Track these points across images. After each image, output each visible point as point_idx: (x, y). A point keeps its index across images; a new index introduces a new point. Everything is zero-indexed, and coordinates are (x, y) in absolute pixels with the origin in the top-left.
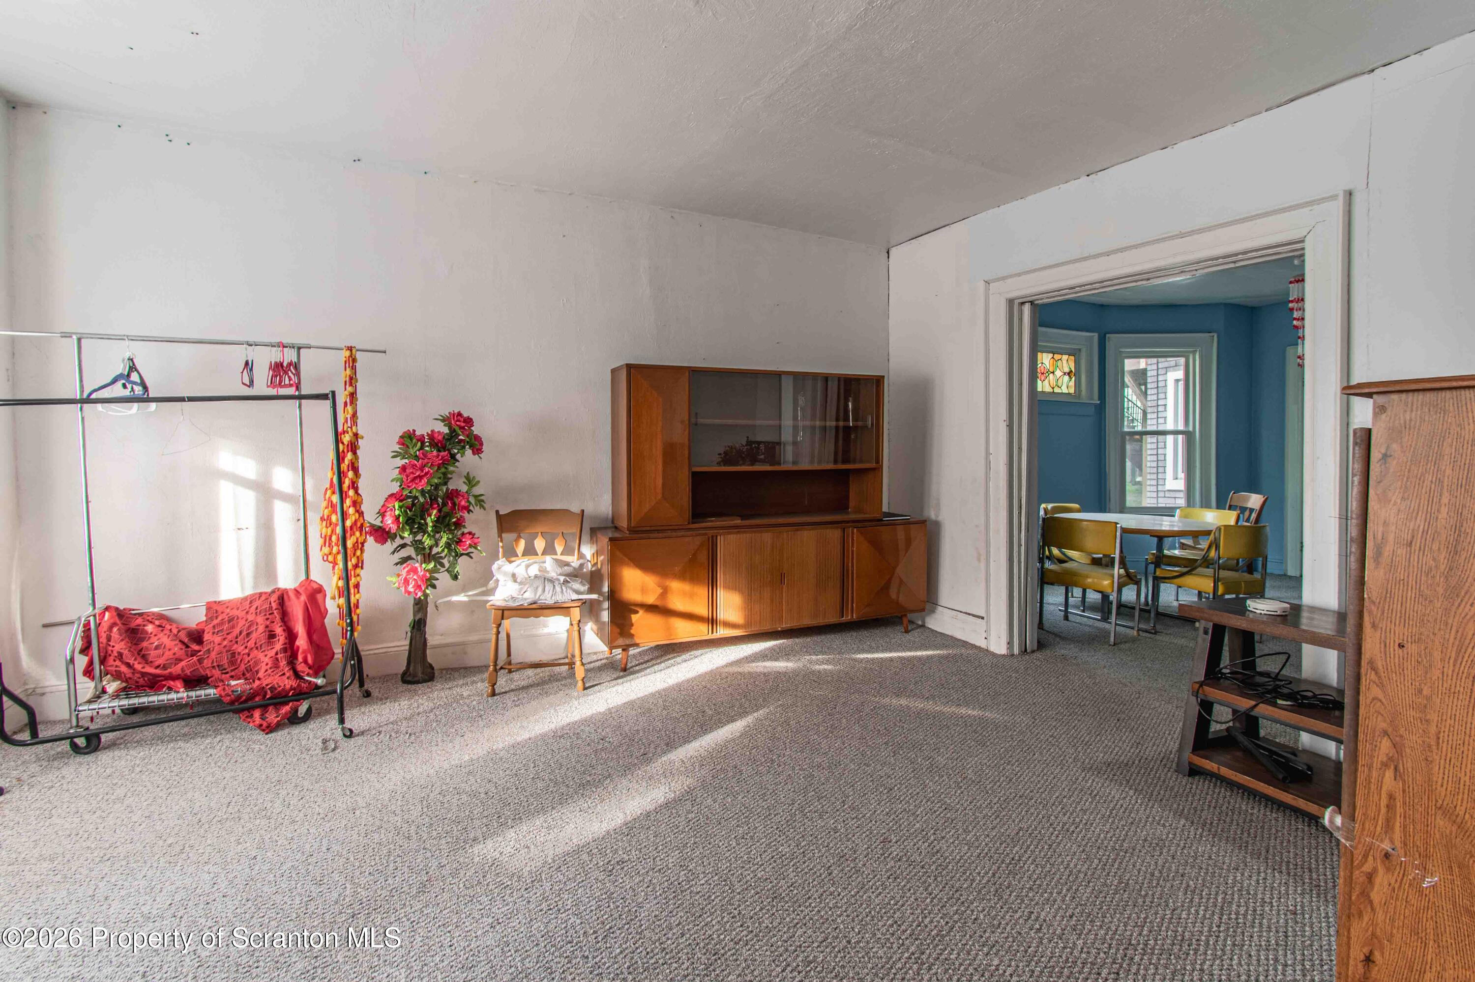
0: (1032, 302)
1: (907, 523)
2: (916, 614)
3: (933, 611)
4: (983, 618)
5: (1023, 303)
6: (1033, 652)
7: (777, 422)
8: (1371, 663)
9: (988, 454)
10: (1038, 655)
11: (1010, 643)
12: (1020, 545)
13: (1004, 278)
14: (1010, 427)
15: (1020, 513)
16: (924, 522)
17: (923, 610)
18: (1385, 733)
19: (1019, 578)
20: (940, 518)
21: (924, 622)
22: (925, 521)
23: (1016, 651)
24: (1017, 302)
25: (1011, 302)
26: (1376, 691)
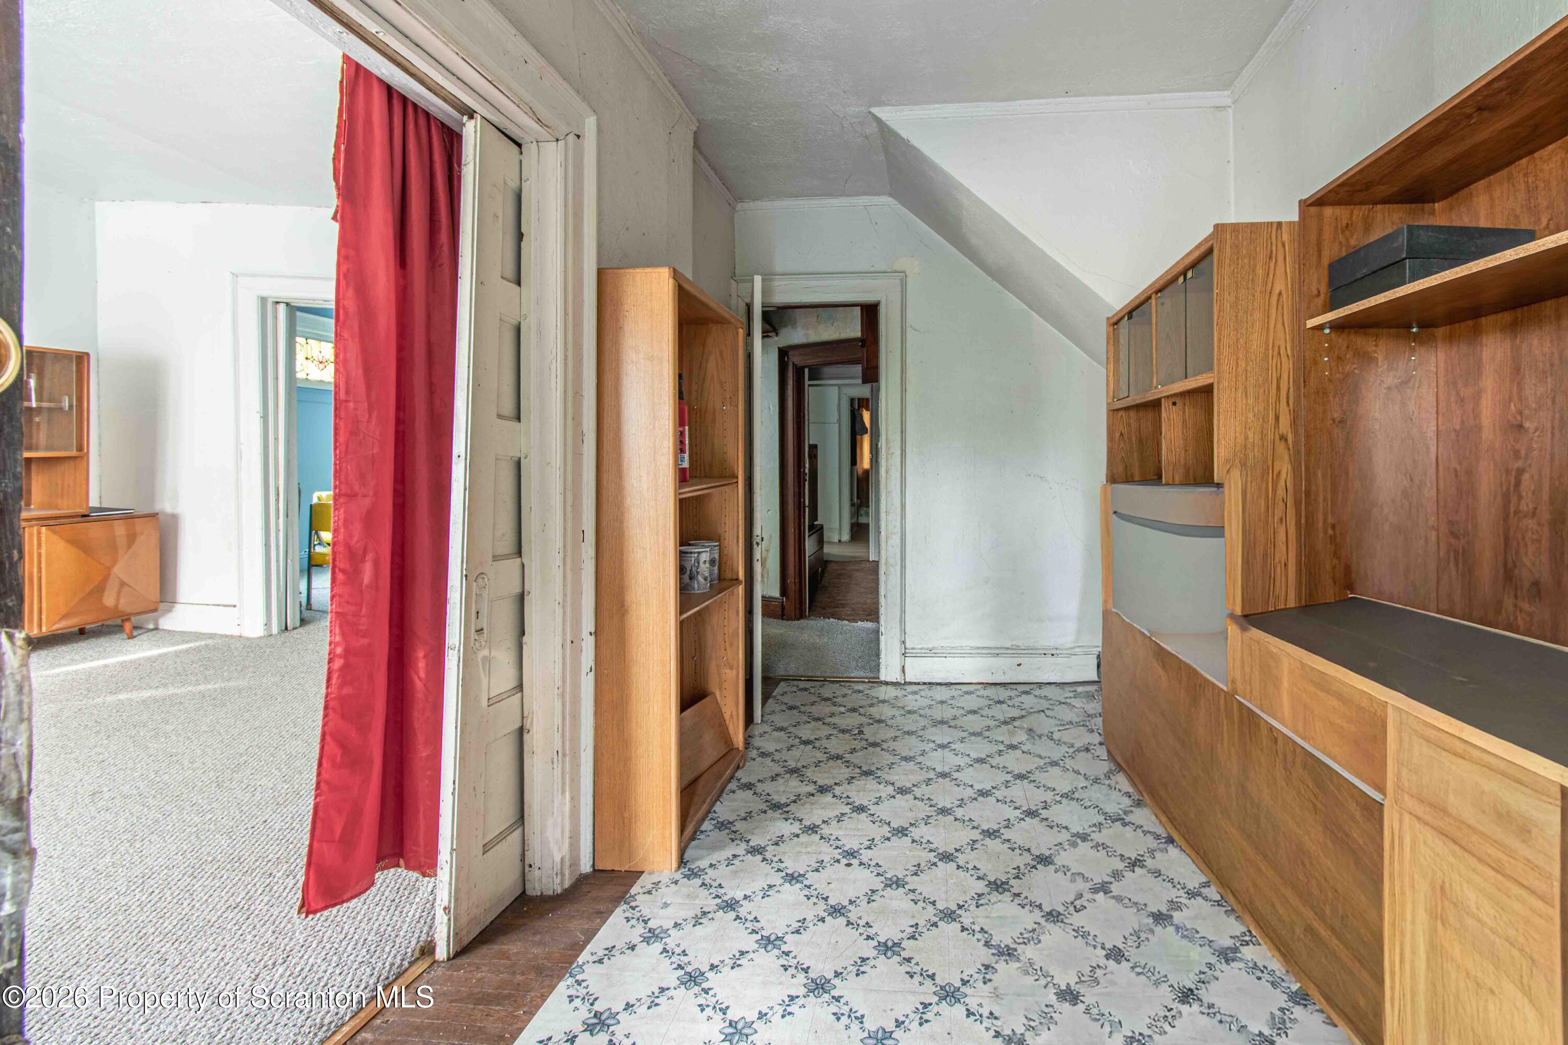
0: (287, 304)
1: (129, 517)
2: (143, 617)
3: (169, 610)
4: (235, 606)
5: (277, 304)
6: (295, 628)
9: (238, 443)
10: (300, 630)
11: (268, 625)
12: (278, 530)
13: (253, 276)
14: (265, 418)
15: (277, 500)
16: (154, 516)
17: (155, 610)
19: (278, 561)
20: (180, 510)
21: (157, 624)
22: (157, 514)
23: (275, 630)
24: (270, 301)
25: (263, 300)
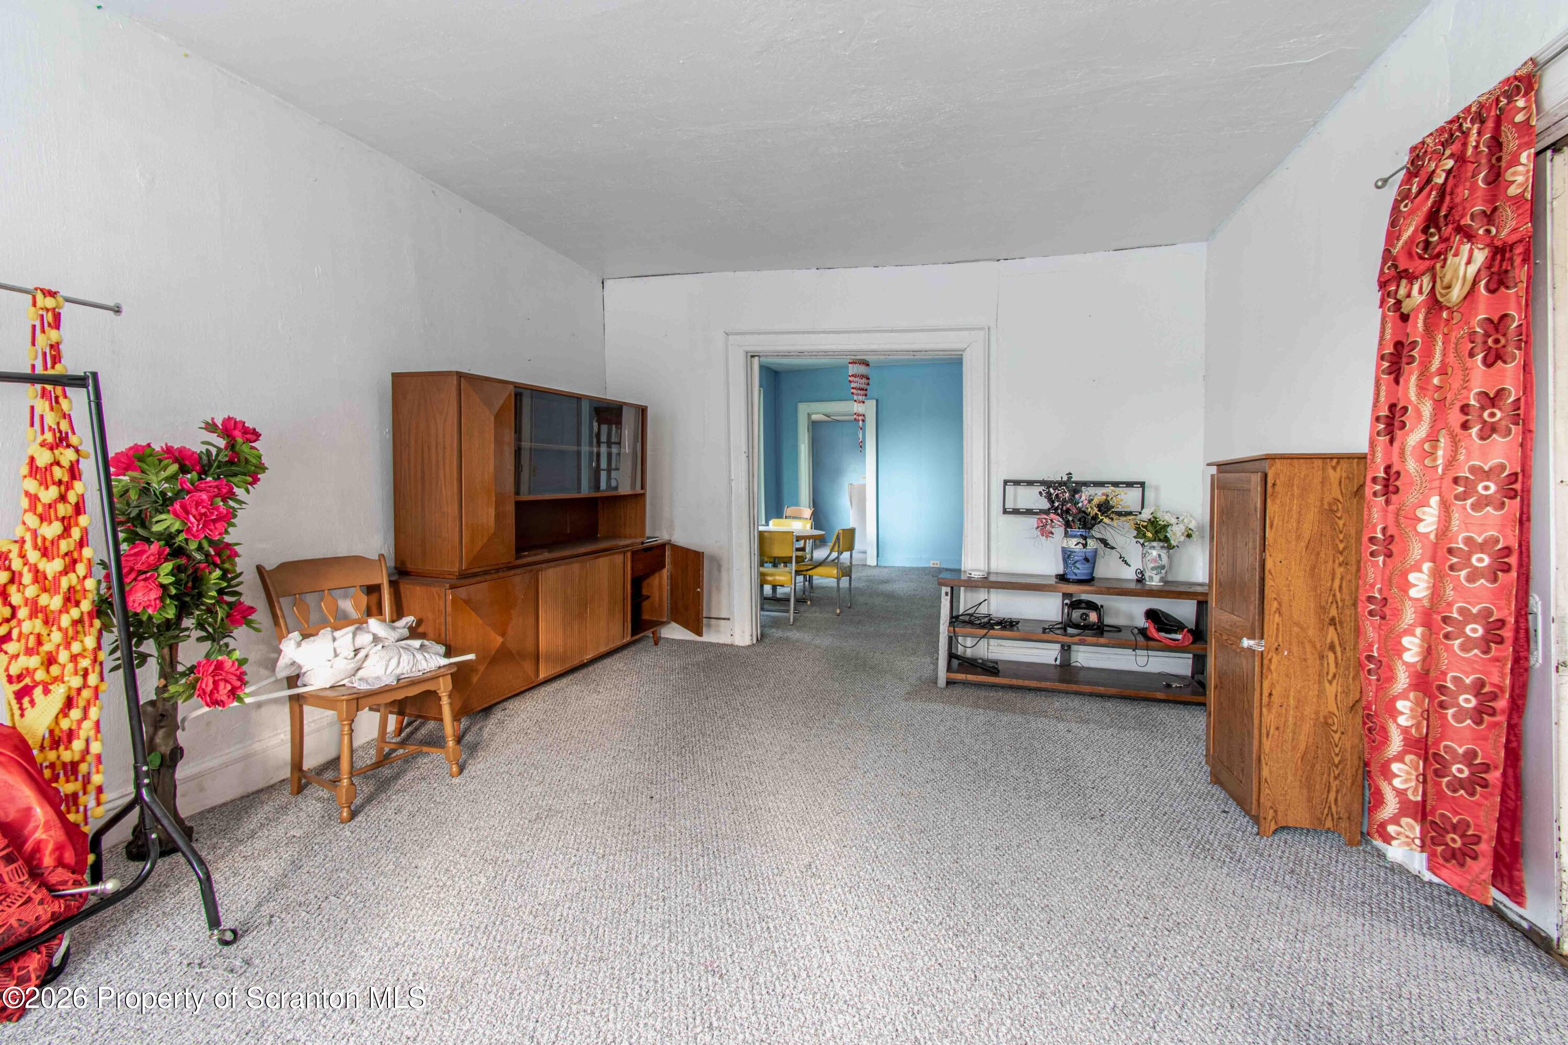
0: (759, 357)
4: (728, 619)
5: (752, 356)
7: (575, 448)
8: (1270, 571)
11: (752, 636)
14: (748, 457)
18: (1275, 599)
23: (755, 641)
24: (749, 354)
26: (1272, 583)
